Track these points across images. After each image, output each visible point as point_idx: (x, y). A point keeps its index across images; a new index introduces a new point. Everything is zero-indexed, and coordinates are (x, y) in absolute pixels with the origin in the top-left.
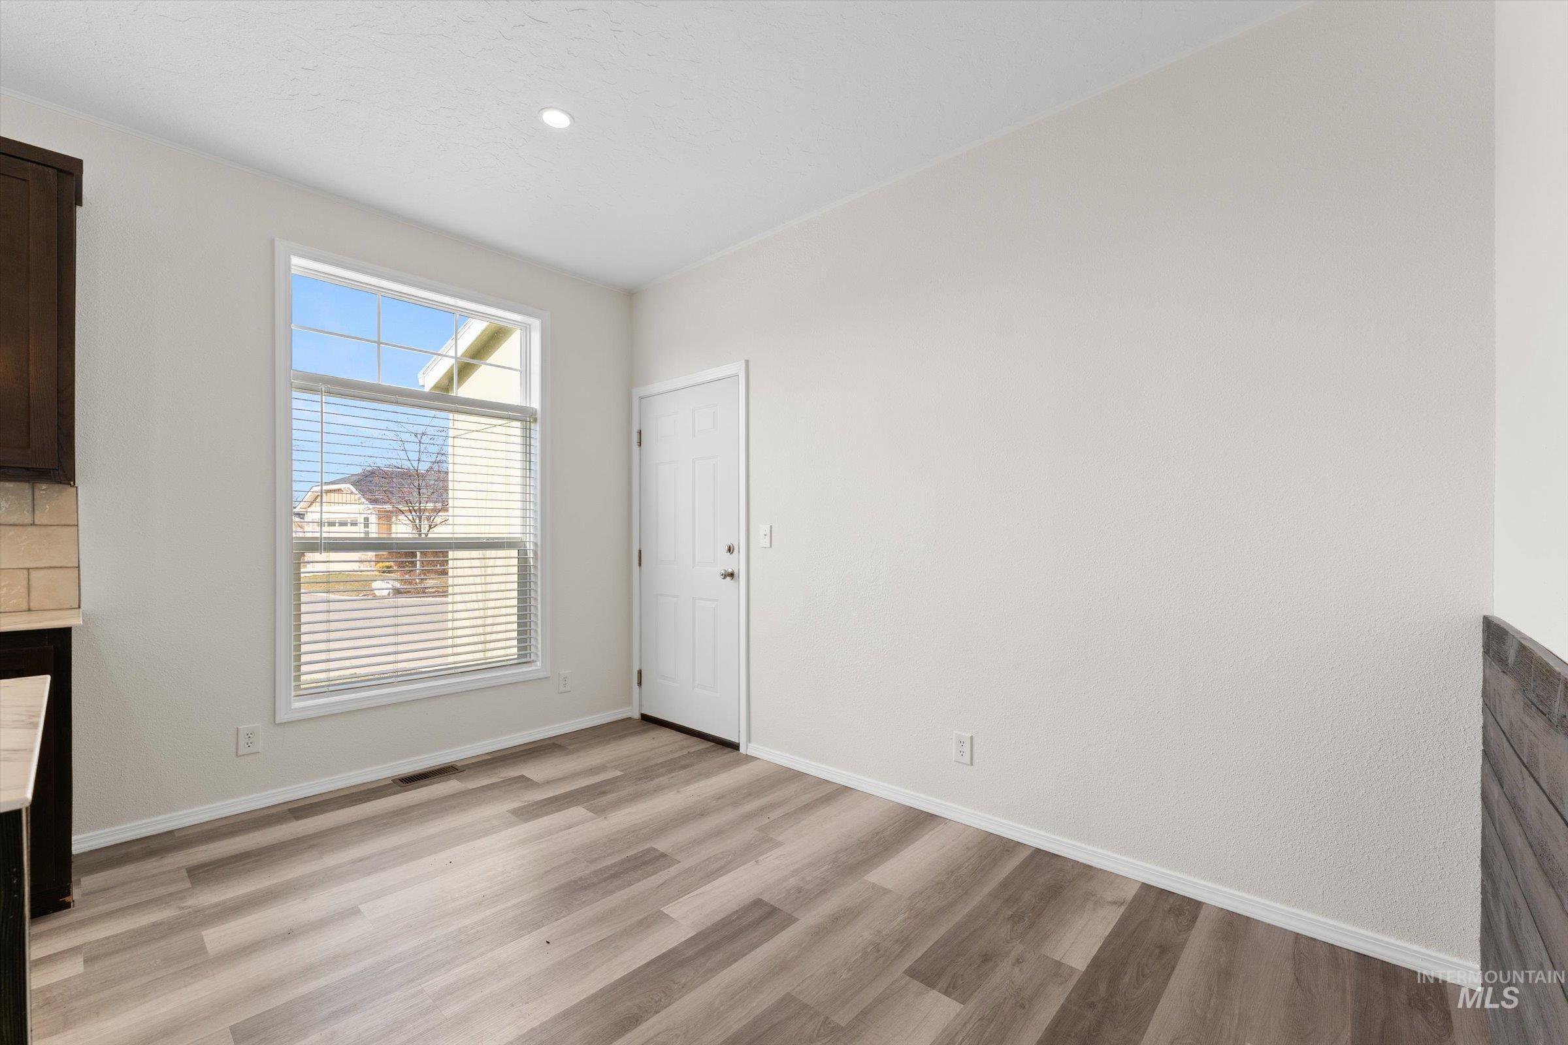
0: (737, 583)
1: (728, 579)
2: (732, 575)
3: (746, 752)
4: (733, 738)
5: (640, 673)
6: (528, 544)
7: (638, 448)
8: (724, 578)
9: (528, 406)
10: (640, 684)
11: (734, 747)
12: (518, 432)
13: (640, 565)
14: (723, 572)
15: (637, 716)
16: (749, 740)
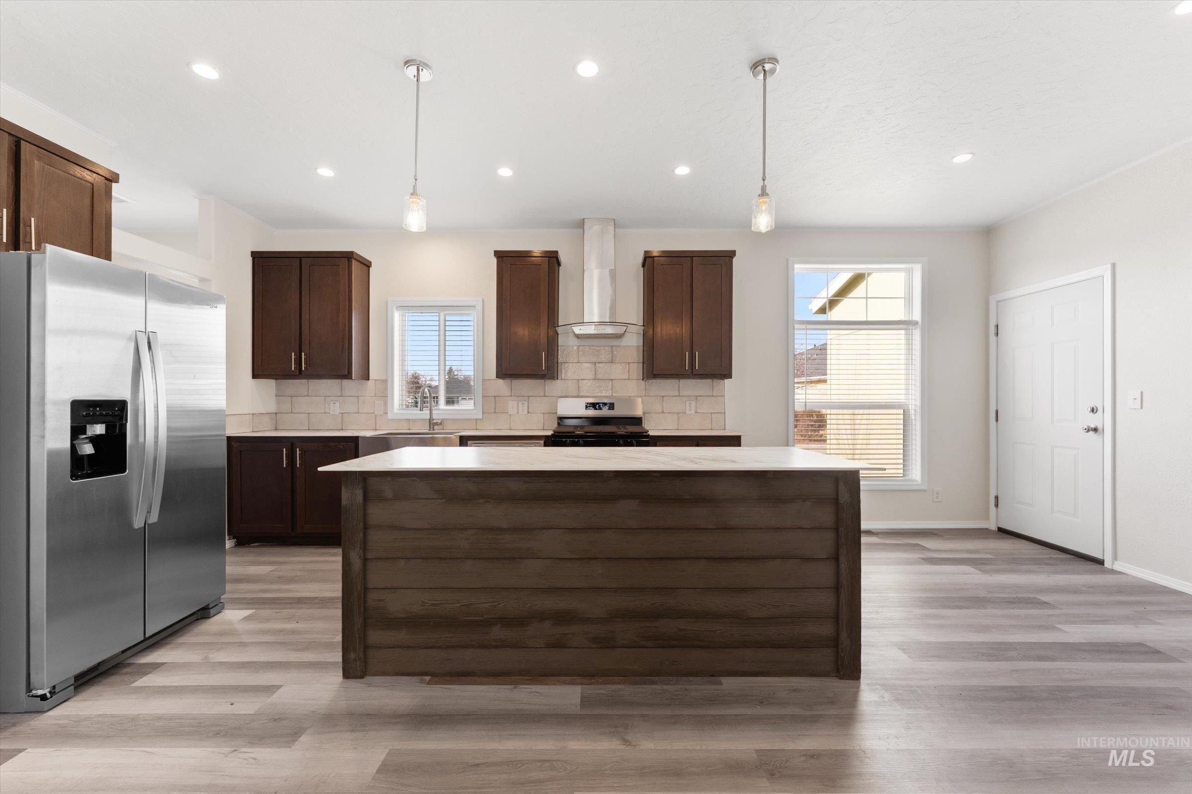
0: (1102, 437)
1: (1091, 433)
2: (1095, 430)
3: (1112, 567)
4: (1099, 556)
5: (997, 498)
6: (910, 406)
7: (995, 337)
8: (1087, 432)
9: (911, 319)
10: (997, 505)
11: (1101, 562)
12: (903, 337)
13: (997, 420)
14: (1086, 427)
15: (993, 527)
16: (1115, 558)
